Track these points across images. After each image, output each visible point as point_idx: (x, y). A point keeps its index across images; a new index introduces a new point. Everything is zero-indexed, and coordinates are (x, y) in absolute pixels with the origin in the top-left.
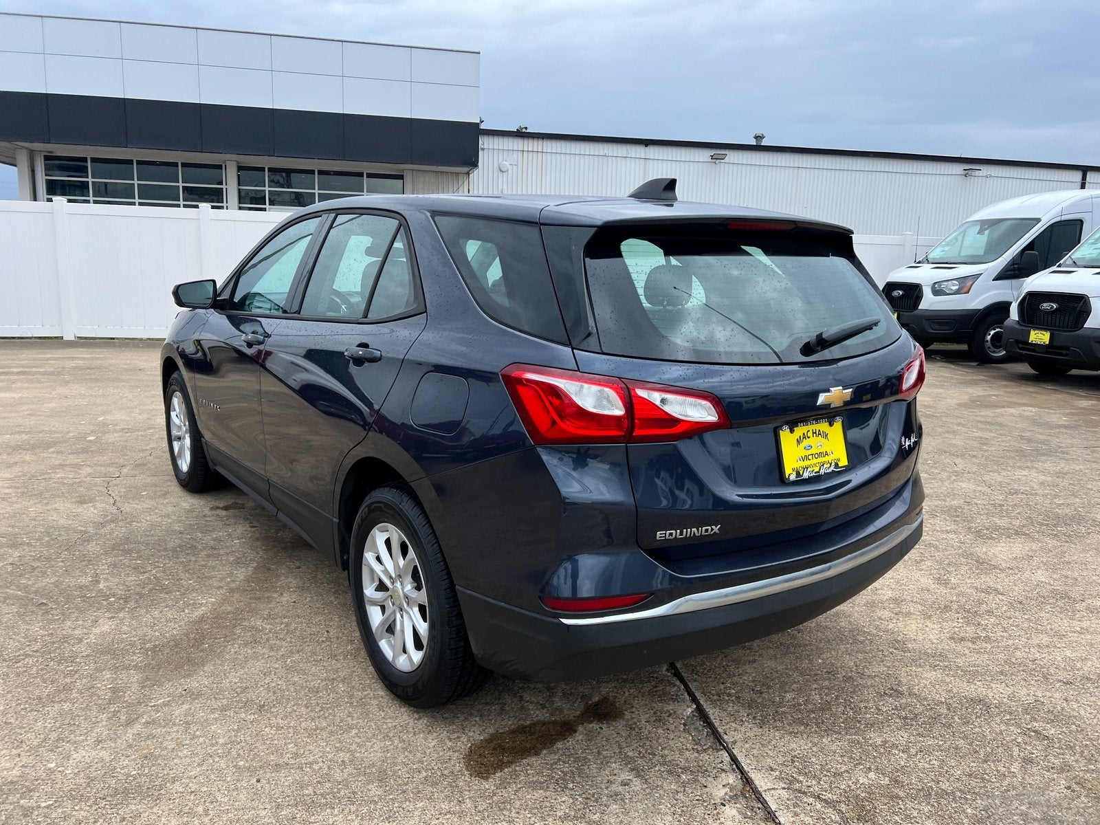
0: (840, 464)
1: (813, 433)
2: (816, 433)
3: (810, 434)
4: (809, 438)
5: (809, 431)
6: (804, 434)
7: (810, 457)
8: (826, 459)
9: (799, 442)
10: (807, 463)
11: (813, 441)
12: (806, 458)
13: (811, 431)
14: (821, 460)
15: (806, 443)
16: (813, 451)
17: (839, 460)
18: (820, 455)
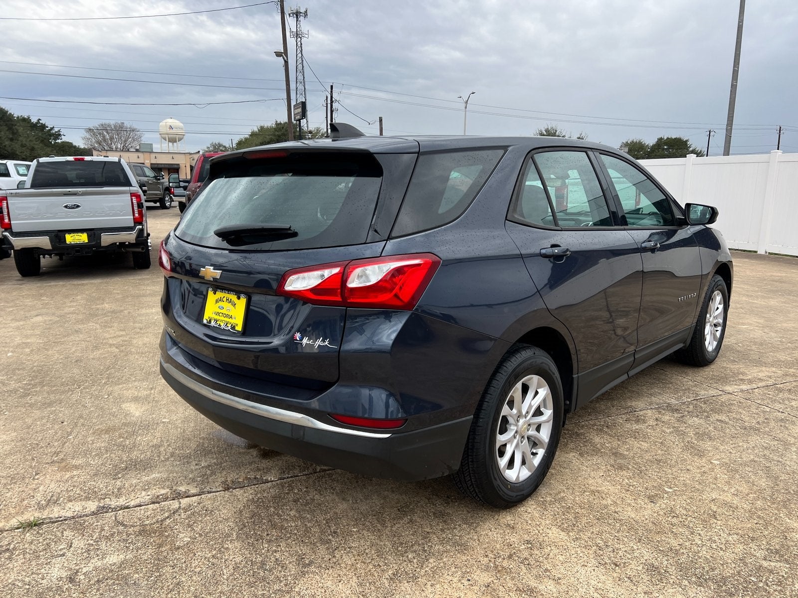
0: (237, 328)
1: (227, 300)
2: (228, 300)
3: (225, 299)
4: (223, 301)
5: (224, 297)
6: (221, 298)
7: (221, 314)
8: (230, 320)
9: (217, 301)
10: (217, 317)
11: (225, 304)
12: (218, 314)
13: (226, 297)
14: (227, 319)
15: (220, 304)
16: (223, 311)
17: (237, 325)
18: (227, 316)
